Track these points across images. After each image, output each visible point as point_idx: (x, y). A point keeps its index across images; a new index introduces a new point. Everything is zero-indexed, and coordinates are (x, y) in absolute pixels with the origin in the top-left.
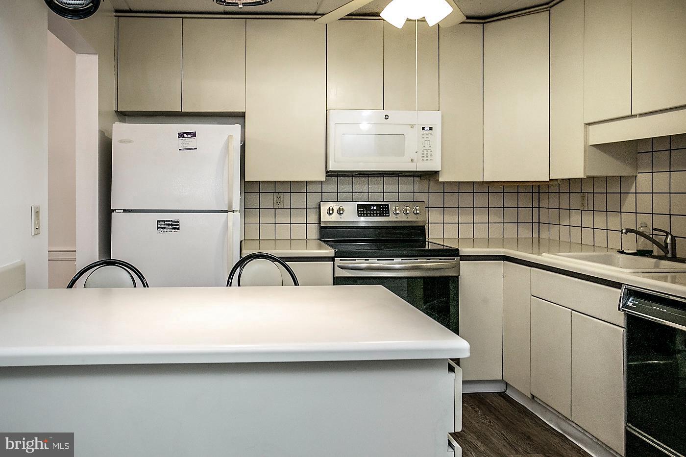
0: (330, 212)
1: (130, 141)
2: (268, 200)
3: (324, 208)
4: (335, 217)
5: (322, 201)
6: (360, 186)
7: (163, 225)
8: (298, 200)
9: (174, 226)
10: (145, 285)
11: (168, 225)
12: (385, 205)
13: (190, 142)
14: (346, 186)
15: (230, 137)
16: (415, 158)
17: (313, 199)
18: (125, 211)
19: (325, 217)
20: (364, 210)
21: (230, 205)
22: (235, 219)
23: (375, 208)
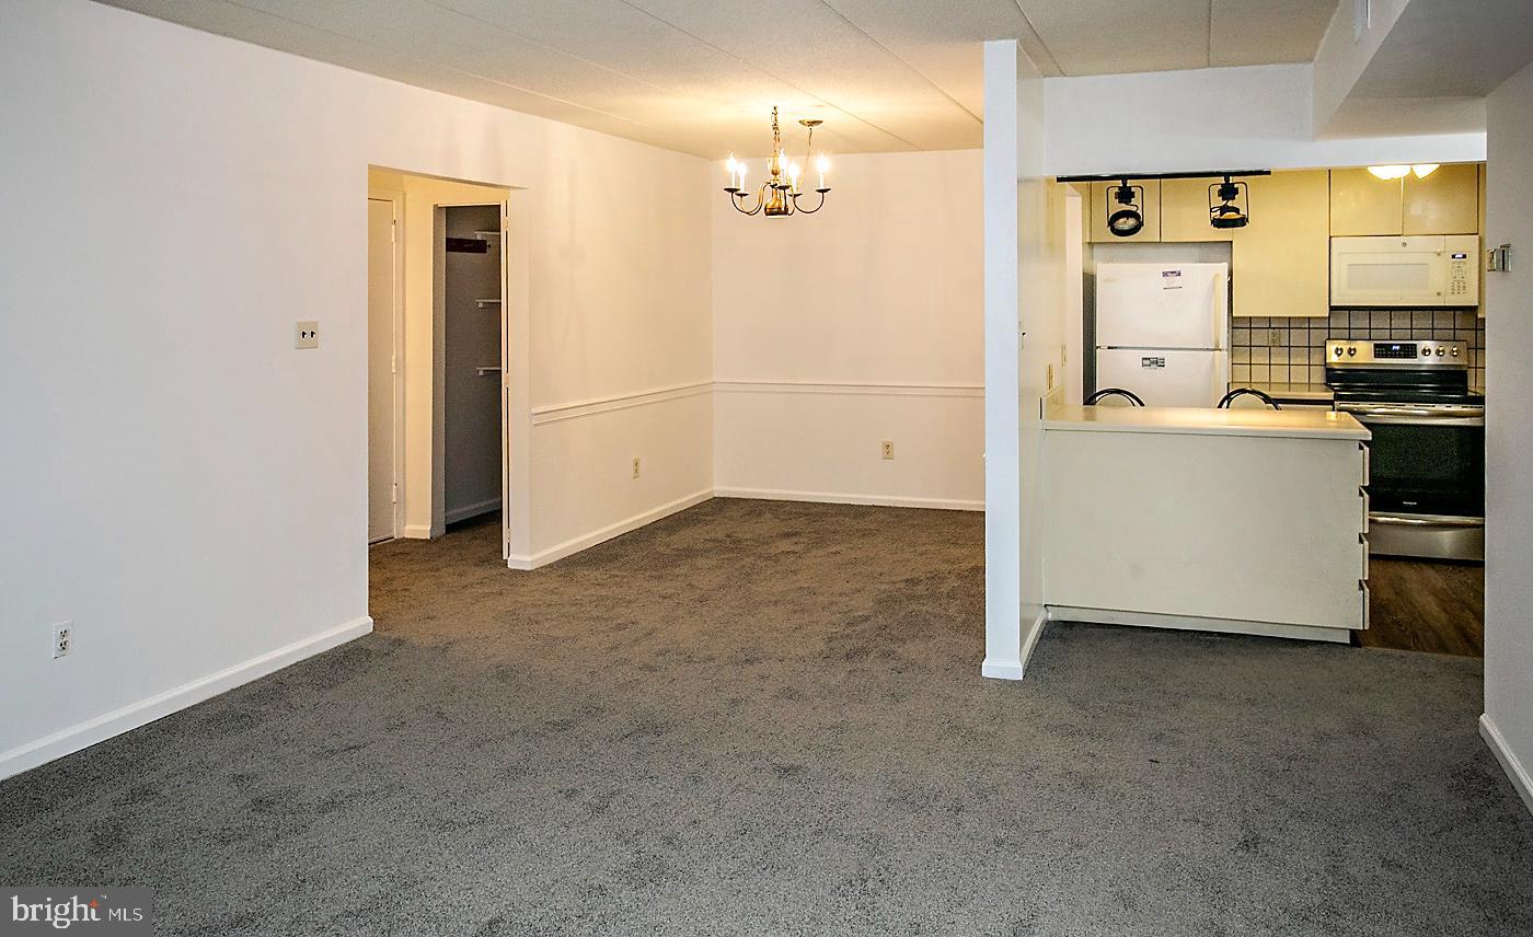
0: (1339, 352)
1: (1114, 281)
2: (1260, 337)
3: (1331, 347)
4: (1345, 358)
5: (1329, 339)
6: (1380, 321)
7: (1147, 362)
8: (1298, 337)
9: (1159, 363)
10: (1142, 404)
11: (1153, 363)
12: (1412, 345)
13: (1176, 281)
14: (1361, 321)
15: (1217, 276)
16: (1442, 291)
17: (1318, 336)
18: (1109, 348)
19: (1333, 358)
20: (1382, 350)
21: (1217, 345)
22: (1223, 357)
23: (1398, 348)
